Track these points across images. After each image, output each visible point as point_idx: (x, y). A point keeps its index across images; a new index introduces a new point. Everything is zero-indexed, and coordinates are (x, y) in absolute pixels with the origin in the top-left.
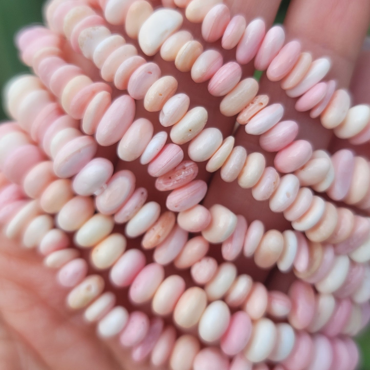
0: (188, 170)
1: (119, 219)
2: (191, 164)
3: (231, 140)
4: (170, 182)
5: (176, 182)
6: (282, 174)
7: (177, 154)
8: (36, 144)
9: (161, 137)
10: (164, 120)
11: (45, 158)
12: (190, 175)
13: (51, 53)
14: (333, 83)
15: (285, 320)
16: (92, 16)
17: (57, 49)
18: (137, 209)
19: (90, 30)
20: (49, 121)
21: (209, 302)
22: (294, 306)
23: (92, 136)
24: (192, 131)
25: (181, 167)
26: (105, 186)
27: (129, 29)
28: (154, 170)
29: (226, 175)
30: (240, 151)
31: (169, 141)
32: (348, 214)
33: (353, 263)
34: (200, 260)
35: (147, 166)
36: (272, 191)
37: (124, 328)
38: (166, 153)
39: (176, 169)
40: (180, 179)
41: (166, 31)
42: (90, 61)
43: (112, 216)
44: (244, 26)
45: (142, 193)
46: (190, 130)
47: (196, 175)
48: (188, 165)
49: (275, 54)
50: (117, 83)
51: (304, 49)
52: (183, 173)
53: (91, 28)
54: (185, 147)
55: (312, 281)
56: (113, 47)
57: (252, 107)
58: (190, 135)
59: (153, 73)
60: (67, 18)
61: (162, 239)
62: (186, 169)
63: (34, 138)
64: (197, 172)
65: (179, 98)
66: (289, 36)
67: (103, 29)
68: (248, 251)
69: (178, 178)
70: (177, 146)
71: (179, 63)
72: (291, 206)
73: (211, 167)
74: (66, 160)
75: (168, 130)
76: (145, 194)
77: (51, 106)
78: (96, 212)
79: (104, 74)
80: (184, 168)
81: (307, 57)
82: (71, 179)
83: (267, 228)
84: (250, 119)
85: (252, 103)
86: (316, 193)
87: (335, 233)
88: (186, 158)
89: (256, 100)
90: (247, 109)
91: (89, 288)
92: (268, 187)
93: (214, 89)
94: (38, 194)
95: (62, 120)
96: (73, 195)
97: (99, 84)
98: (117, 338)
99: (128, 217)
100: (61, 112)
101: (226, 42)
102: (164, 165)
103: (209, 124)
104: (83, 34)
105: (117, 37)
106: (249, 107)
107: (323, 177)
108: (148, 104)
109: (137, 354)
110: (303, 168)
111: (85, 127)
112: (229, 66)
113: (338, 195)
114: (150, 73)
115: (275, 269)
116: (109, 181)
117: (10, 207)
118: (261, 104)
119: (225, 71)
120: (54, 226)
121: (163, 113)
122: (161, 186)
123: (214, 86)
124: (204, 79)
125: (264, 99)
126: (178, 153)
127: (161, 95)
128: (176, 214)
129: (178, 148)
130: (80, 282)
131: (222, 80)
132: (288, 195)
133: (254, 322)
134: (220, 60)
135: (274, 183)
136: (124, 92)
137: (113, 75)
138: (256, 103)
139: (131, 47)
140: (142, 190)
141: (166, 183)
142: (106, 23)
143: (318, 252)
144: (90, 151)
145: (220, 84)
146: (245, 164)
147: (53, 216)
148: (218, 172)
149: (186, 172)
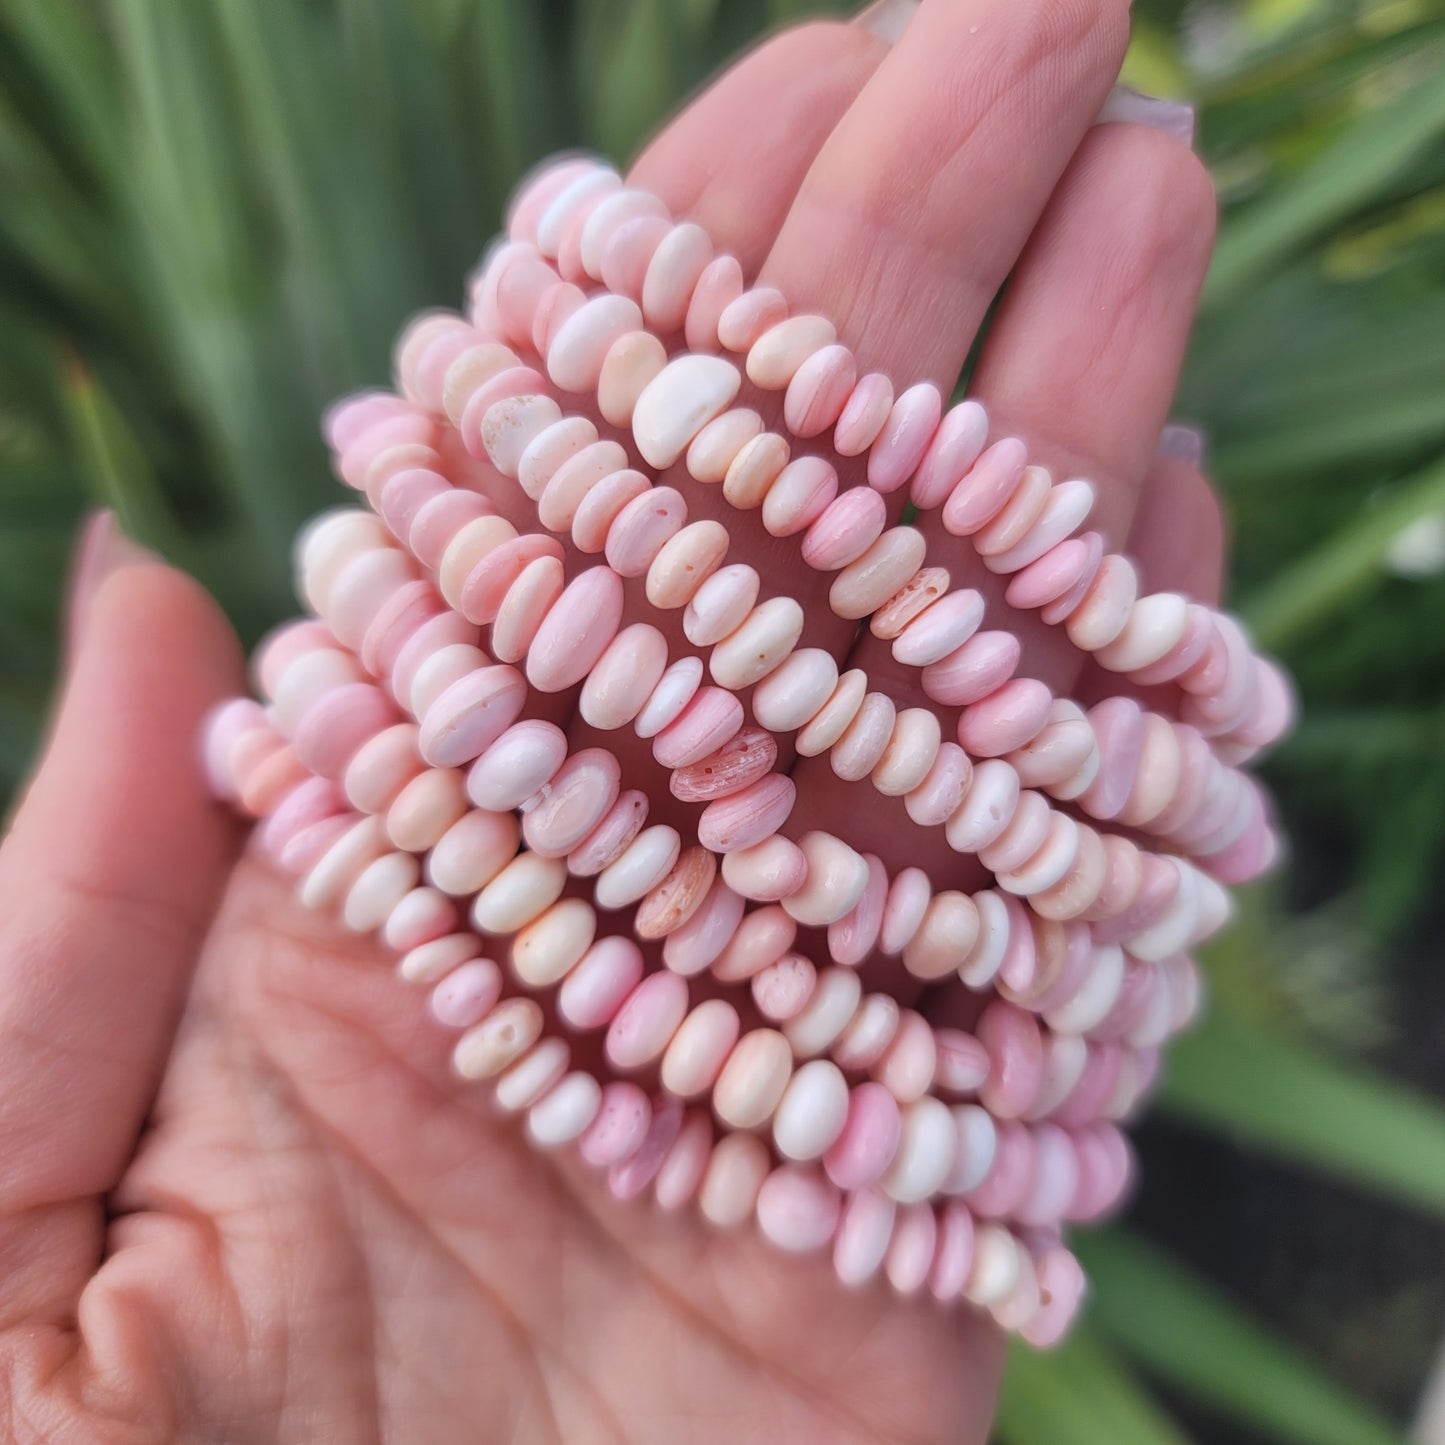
0: (754, 752)
1: (581, 867)
2: (762, 736)
3: (858, 678)
4: (709, 782)
5: (724, 782)
6: (977, 760)
7: (729, 714)
8: (376, 679)
9: (688, 671)
10: (695, 630)
11: (398, 716)
12: (760, 765)
13: (414, 461)
14: (1097, 541)
15: (974, 1100)
16: (516, 369)
17: (427, 450)
18: (625, 845)
19: (510, 403)
20: (407, 626)
21: (799, 1063)
22: (996, 1067)
23: (519, 666)
24: (766, 657)
25: (736, 745)
26: (546, 790)
27: (608, 402)
28: (669, 752)
29: (847, 763)
30: (881, 704)
31: (707, 681)
32: (1127, 852)
33: (1132, 962)
34: (775, 965)
35: (651, 741)
36: (958, 803)
37: (593, 1124)
38: (702, 711)
39: (725, 751)
40: (735, 776)
41: (703, 409)
42: (513, 481)
43: (564, 860)
44: (890, 399)
45: (637, 805)
46: (762, 656)
47: (771, 764)
48: (752, 739)
49: (965, 469)
50: (580, 537)
51: (1033, 458)
52: (743, 760)
53: (513, 399)
54: (746, 695)
55: (1037, 1008)
56: (568, 448)
57: (909, 598)
58: (761, 669)
59: (669, 514)
60: (451, 375)
61: (684, 918)
62: (750, 750)
63: (369, 667)
64: (774, 756)
65: (735, 575)
66: (998, 426)
67: (543, 401)
68: (893, 942)
69: (730, 772)
70: (728, 694)
71: (733, 488)
72: (1000, 840)
73: (808, 745)
74: (451, 727)
75: (705, 654)
76: (644, 806)
77: (411, 590)
78: (522, 849)
79: (545, 515)
80: (745, 748)
81: (1040, 476)
82: (465, 768)
83: (938, 888)
84: (904, 628)
85: (911, 588)
86: (1058, 805)
87: (1101, 901)
88: (751, 723)
89: (920, 582)
90: (896, 603)
91: (506, 1034)
92: (949, 795)
93: (821, 553)
94: (383, 806)
95: (438, 623)
96: (469, 808)
97: (534, 539)
98: (573, 1146)
99: (601, 863)
100: (436, 604)
101: (846, 439)
102: (696, 743)
103: (807, 640)
104: (493, 413)
105: (579, 424)
106: (901, 598)
107: (1075, 766)
108: (657, 587)
109: (622, 1185)
110: (1028, 746)
111: (500, 644)
112: (859, 497)
113: (1107, 807)
114: (663, 513)
115: (954, 981)
116: (557, 778)
117: (311, 833)
118: (933, 590)
119: (848, 510)
120: (421, 882)
121: (694, 613)
122: (685, 789)
123: (819, 547)
124: (795, 528)
125: (939, 578)
126: (732, 711)
127: (690, 568)
128: (719, 858)
129: (732, 700)
130: (484, 1017)
131: (840, 532)
132: (995, 812)
133: (903, 1107)
134: (833, 483)
135: (962, 784)
136: (599, 558)
137: (570, 517)
138: (921, 588)
139: (613, 449)
140: (637, 796)
141: (697, 784)
142: (548, 387)
143: (1055, 943)
144: (512, 703)
145: (836, 541)
146: (892, 740)
147: (420, 858)
148: (826, 755)
149: (751, 759)
